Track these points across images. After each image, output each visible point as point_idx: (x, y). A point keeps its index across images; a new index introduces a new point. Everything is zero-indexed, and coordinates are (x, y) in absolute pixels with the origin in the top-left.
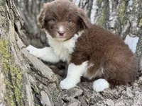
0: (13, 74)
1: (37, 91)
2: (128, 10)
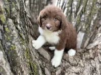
0: (32, 66)
2: (81, 20)
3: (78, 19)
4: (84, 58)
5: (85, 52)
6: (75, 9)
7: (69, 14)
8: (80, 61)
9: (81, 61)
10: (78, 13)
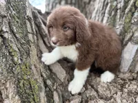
1: (53, 90)
2: (133, 22)
3: (128, 20)
4: (126, 90)
5: (134, 79)
6: (122, 4)
7: (113, 13)
8: (116, 93)
9: (119, 93)
10: (127, 10)
